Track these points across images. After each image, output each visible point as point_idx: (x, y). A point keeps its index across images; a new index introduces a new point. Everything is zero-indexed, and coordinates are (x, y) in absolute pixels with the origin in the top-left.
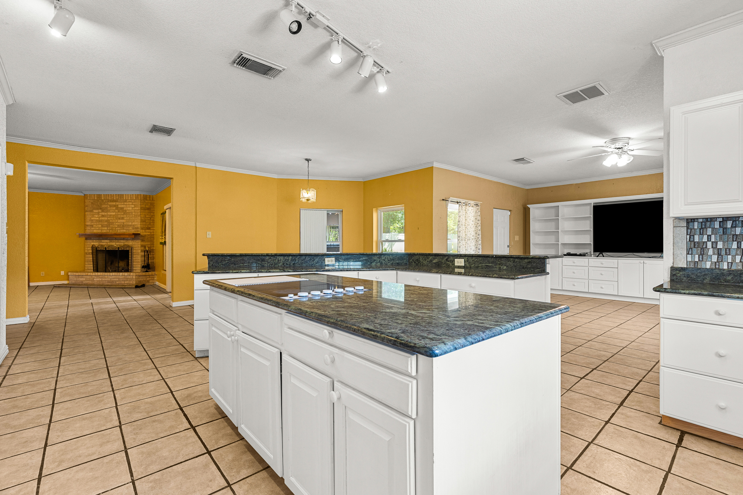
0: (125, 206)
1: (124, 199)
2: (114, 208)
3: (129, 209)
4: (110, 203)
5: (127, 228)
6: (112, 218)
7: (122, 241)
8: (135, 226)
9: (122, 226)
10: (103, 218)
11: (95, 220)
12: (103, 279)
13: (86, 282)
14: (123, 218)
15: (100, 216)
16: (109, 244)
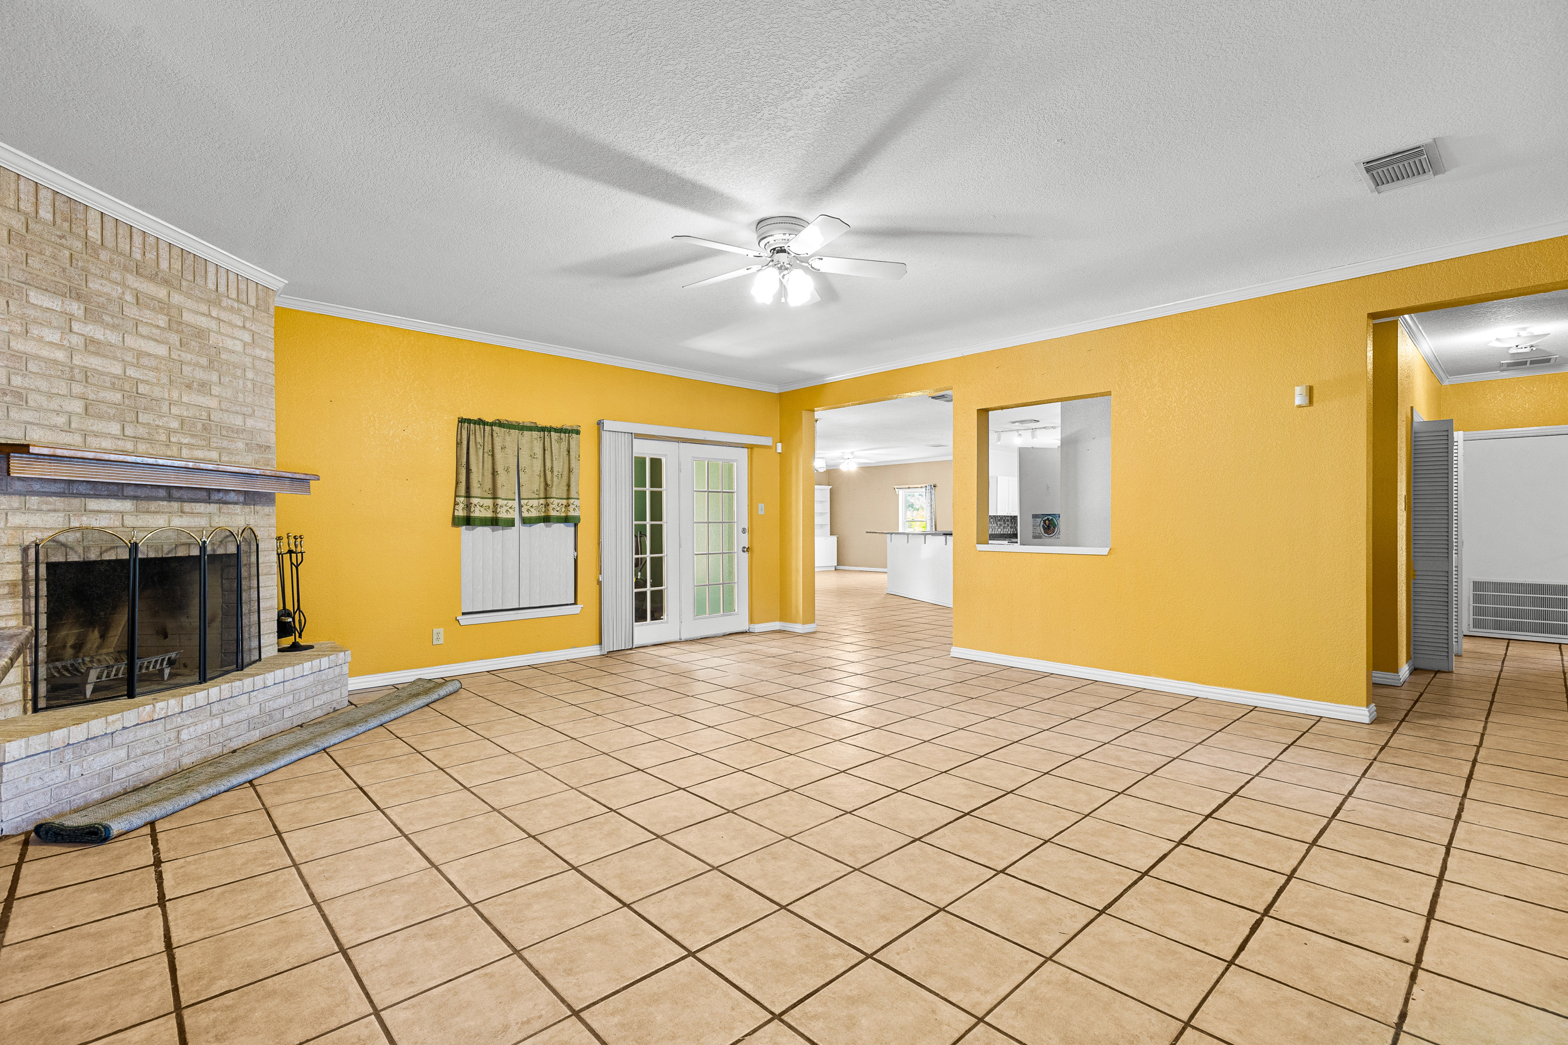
0: (213, 325)
1: (211, 285)
2: (162, 321)
3: (229, 343)
4: (132, 280)
5: (225, 444)
6: (151, 376)
7: (201, 507)
8: (261, 440)
9: (199, 426)
10: (95, 362)
11: (37, 357)
12: (228, 720)
13: (133, 768)
14: (204, 387)
15: (75, 340)
16: (130, 521)
